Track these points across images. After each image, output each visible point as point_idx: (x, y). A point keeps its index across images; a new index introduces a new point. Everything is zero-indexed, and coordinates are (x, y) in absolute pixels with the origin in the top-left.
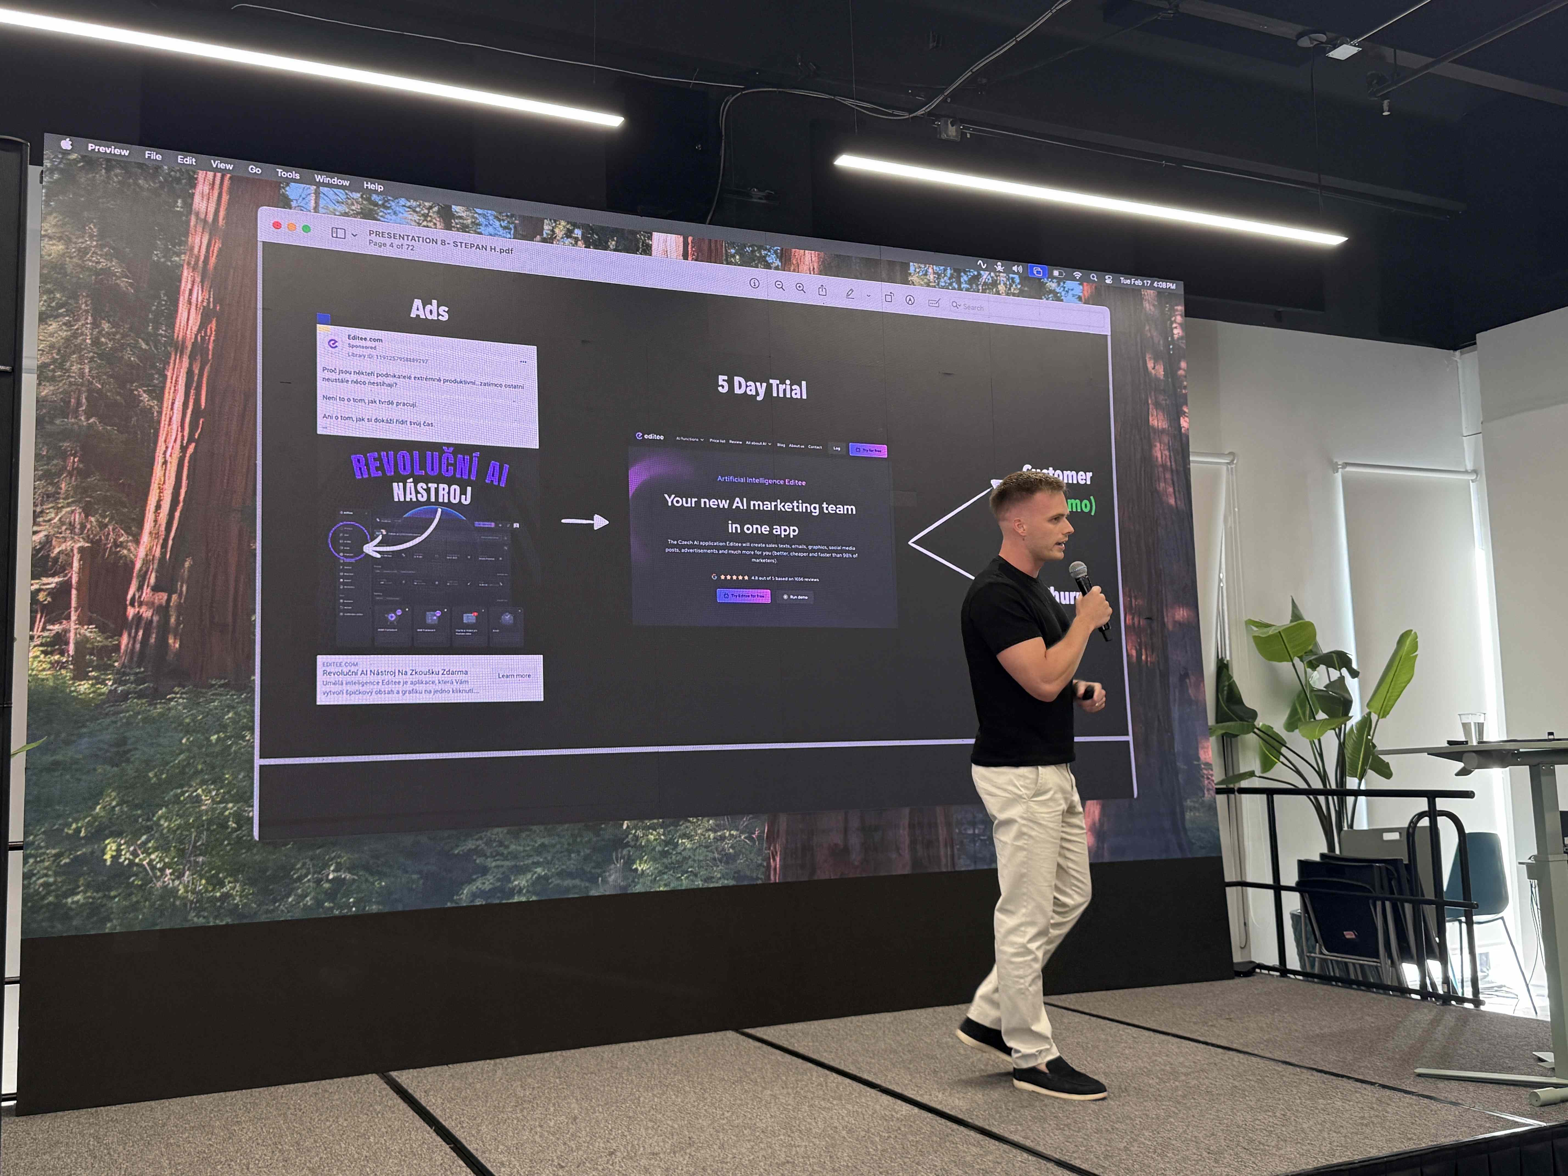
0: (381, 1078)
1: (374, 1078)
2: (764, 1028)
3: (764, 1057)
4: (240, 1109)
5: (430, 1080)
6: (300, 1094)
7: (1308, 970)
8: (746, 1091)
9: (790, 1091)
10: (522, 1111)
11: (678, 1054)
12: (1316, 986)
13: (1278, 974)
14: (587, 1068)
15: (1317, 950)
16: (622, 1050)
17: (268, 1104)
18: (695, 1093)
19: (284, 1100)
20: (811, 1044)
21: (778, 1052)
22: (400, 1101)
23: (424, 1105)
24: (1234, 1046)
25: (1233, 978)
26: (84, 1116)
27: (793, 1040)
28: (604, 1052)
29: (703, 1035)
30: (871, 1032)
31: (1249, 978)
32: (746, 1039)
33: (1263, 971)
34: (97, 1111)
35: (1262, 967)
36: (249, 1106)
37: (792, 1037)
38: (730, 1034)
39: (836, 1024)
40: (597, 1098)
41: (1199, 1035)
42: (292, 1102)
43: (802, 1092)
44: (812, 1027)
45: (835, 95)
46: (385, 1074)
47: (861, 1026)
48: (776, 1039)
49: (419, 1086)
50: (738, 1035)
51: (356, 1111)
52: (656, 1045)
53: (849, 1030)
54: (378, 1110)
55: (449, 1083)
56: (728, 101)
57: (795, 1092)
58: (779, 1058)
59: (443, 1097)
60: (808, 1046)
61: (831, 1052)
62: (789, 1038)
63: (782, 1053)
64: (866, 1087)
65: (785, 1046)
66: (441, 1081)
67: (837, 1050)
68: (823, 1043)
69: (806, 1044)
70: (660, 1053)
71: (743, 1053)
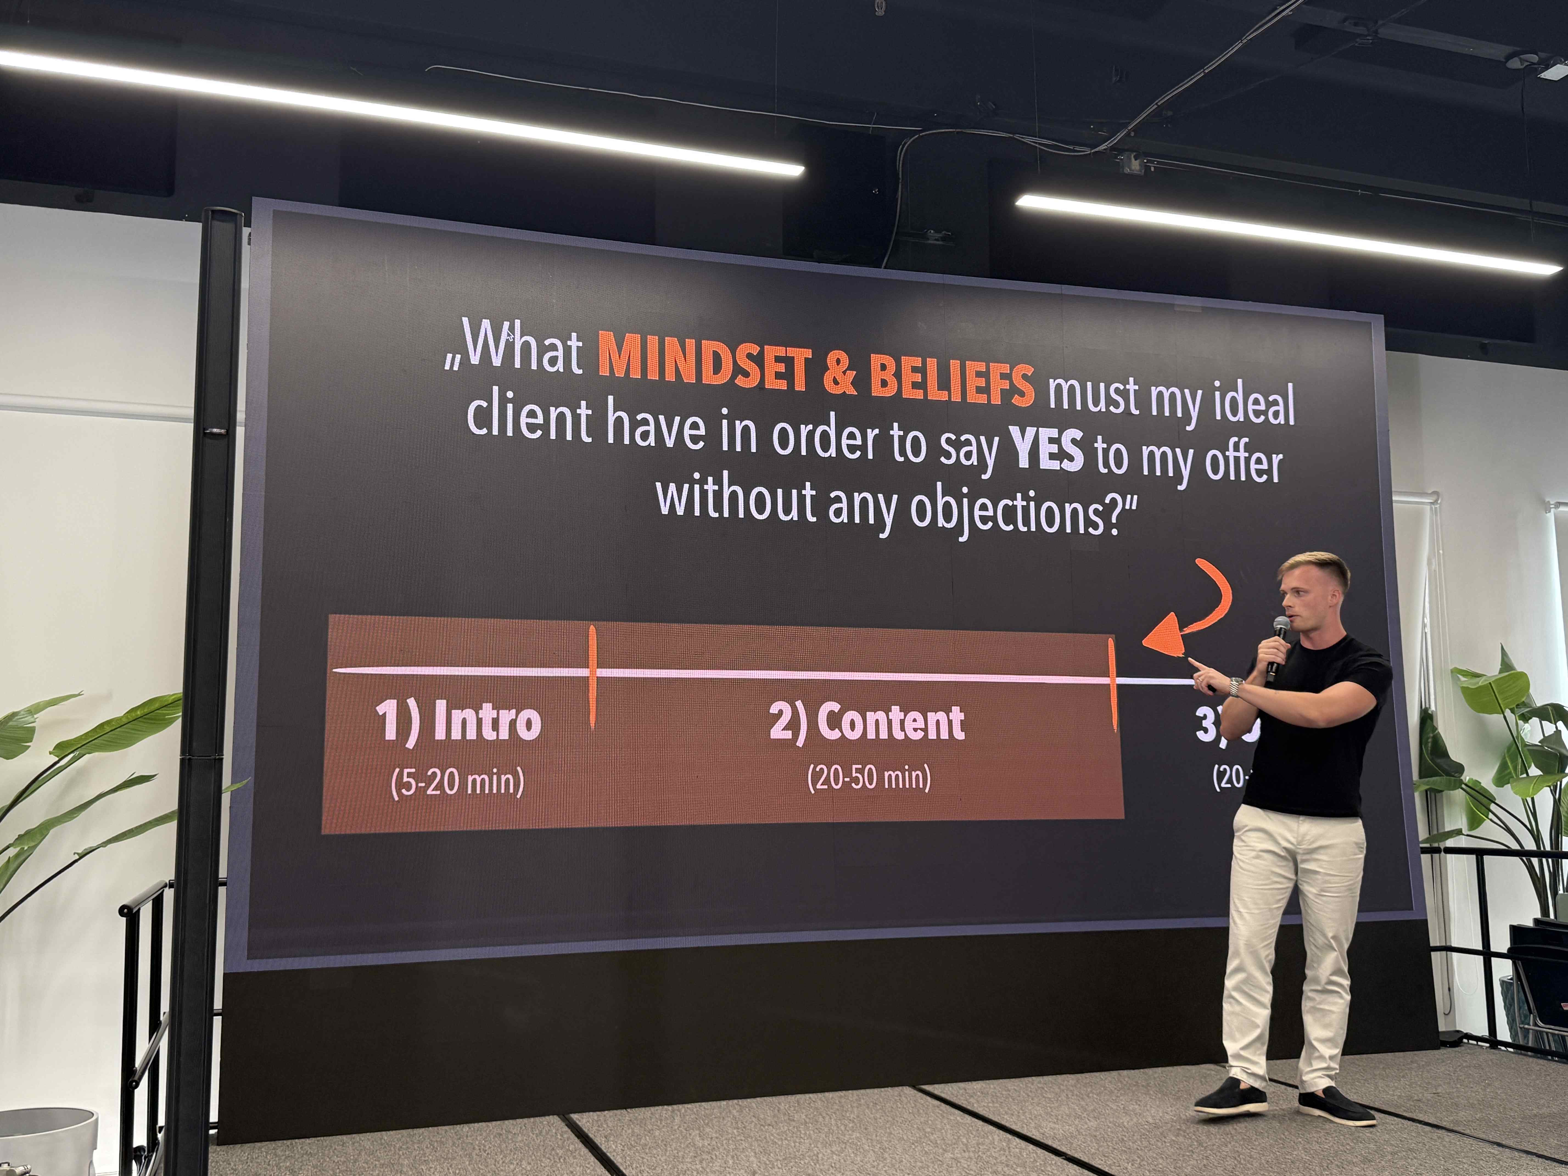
0: (563, 1121)
1: (555, 1120)
2: (942, 1086)
3: (943, 1117)
4: (427, 1147)
5: (610, 1124)
6: (484, 1134)
7: (1521, 1042)
8: (926, 1152)
9: (972, 1154)
10: (701, 1162)
11: (855, 1109)
12: (1531, 1059)
13: (1488, 1045)
14: (764, 1119)
15: (1531, 1023)
16: (798, 1102)
17: (454, 1144)
18: (874, 1152)
19: (470, 1140)
20: (991, 1105)
21: (957, 1112)
22: (581, 1145)
23: (605, 1151)
24: (1444, 1124)
25: (1438, 1049)
26: (281, 1147)
27: (972, 1100)
28: (780, 1103)
29: (879, 1090)
30: (1053, 1095)
31: (1457, 1049)
32: (925, 1096)
33: (1471, 1042)
34: (292, 1144)
35: (1470, 1037)
36: (436, 1144)
37: (970, 1096)
38: (908, 1091)
39: (1016, 1084)
40: (775, 1152)
41: (1404, 1111)
42: (477, 1142)
43: (984, 1157)
44: (992, 1086)
45: (1014, 134)
46: (567, 1116)
47: (1043, 1088)
48: (955, 1098)
49: (599, 1131)
50: (916, 1092)
51: (539, 1154)
52: (832, 1098)
53: (1031, 1091)
54: (560, 1154)
55: (629, 1129)
56: (905, 143)
57: (976, 1156)
58: (958, 1118)
59: (623, 1144)
60: (988, 1107)
61: (1012, 1115)
62: (968, 1097)
63: (962, 1113)
64: (1050, 1154)
65: (964, 1106)
66: (620, 1126)
67: (1019, 1113)
68: (1004, 1104)
69: (986, 1104)
70: (836, 1107)
71: (921, 1111)
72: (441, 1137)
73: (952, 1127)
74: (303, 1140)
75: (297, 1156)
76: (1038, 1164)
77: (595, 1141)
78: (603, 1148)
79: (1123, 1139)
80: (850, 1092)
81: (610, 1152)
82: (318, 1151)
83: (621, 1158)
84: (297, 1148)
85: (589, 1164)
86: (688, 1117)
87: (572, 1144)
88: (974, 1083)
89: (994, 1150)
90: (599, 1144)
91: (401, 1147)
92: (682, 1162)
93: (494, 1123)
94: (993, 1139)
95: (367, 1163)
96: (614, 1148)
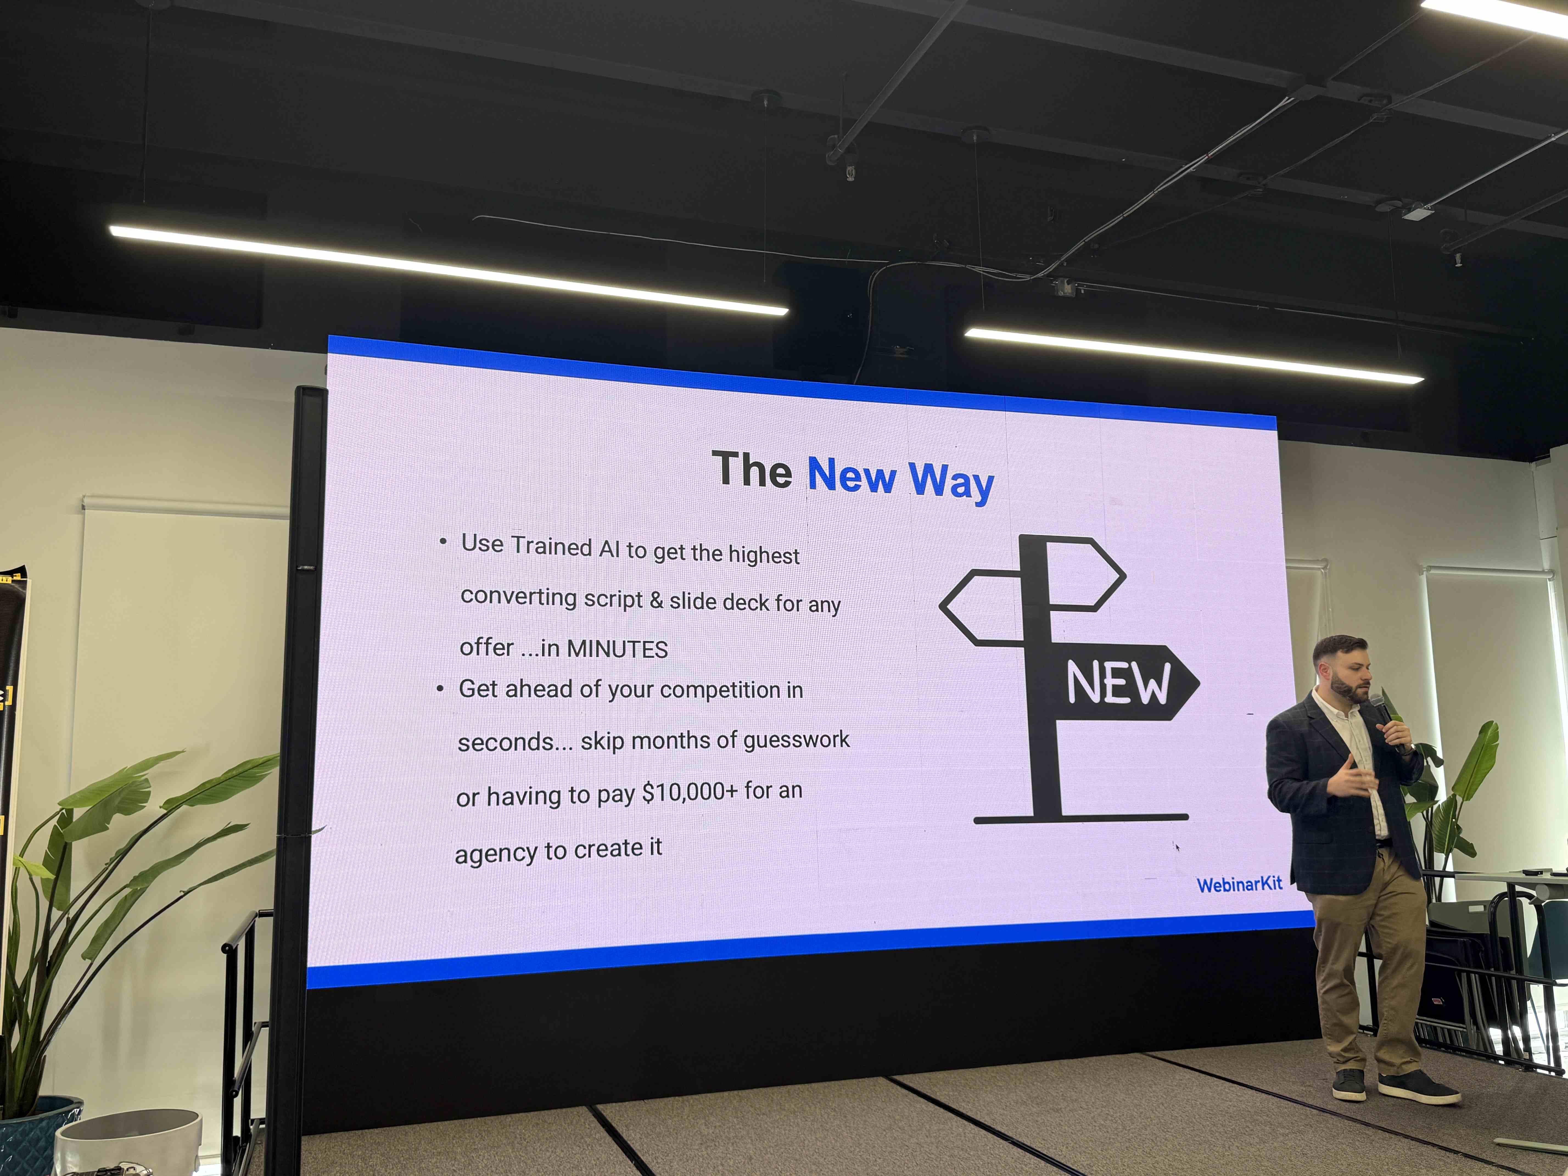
0: (591, 1111)
1: (583, 1110)
2: (910, 1076)
3: (911, 1105)
4: (477, 1137)
5: (630, 1114)
6: (524, 1123)
8: (895, 1138)
9: (933, 1140)
10: (706, 1149)
11: (837, 1099)
14: (760, 1108)
16: (789, 1092)
17: (499, 1133)
18: (851, 1138)
19: (512, 1130)
20: (951, 1093)
21: (922, 1100)
22: (606, 1134)
23: (626, 1139)
26: (353, 1137)
27: (935, 1089)
28: (773, 1094)
29: (857, 1080)
30: (1004, 1083)
32: (895, 1086)
34: (362, 1134)
36: (484, 1134)
37: (935, 1085)
38: (882, 1080)
39: (973, 1073)
40: (768, 1139)
41: (1297, 1096)
42: (518, 1132)
43: (943, 1141)
44: (952, 1075)
45: (966, 265)
46: (593, 1107)
47: (995, 1077)
48: (921, 1087)
49: (621, 1120)
50: (888, 1082)
51: (570, 1142)
52: (818, 1088)
53: (985, 1080)
54: (588, 1143)
55: (646, 1119)
56: (875, 274)
57: (937, 1141)
58: (923, 1106)
59: (641, 1132)
60: (948, 1095)
61: (969, 1102)
62: (932, 1086)
63: (926, 1101)
64: (999, 1139)
65: (929, 1094)
66: (639, 1116)
67: (974, 1100)
68: (962, 1093)
69: (947, 1093)
70: (821, 1097)
71: (892, 1100)
72: (487, 1126)
73: (917, 1114)
74: (372, 1130)
75: (367, 1145)
76: (988, 1148)
77: (618, 1130)
78: (624, 1136)
79: (1060, 1124)
80: (833, 1082)
81: (630, 1140)
82: (385, 1140)
83: (639, 1145)
84: (367, 1138)
85: (612, 1151)
86: (695, 1107)
87: (598, 1133)
88: (938, 1073)
89: (952, 1135)
90: (621, 1133)
91: (455, 1136)
92: (691, 1149)
93: (532, 1113)
94: (952, 1126)
95: (426, 1152)
96: (633, 1136)
